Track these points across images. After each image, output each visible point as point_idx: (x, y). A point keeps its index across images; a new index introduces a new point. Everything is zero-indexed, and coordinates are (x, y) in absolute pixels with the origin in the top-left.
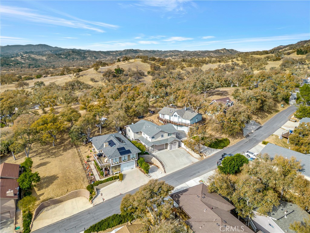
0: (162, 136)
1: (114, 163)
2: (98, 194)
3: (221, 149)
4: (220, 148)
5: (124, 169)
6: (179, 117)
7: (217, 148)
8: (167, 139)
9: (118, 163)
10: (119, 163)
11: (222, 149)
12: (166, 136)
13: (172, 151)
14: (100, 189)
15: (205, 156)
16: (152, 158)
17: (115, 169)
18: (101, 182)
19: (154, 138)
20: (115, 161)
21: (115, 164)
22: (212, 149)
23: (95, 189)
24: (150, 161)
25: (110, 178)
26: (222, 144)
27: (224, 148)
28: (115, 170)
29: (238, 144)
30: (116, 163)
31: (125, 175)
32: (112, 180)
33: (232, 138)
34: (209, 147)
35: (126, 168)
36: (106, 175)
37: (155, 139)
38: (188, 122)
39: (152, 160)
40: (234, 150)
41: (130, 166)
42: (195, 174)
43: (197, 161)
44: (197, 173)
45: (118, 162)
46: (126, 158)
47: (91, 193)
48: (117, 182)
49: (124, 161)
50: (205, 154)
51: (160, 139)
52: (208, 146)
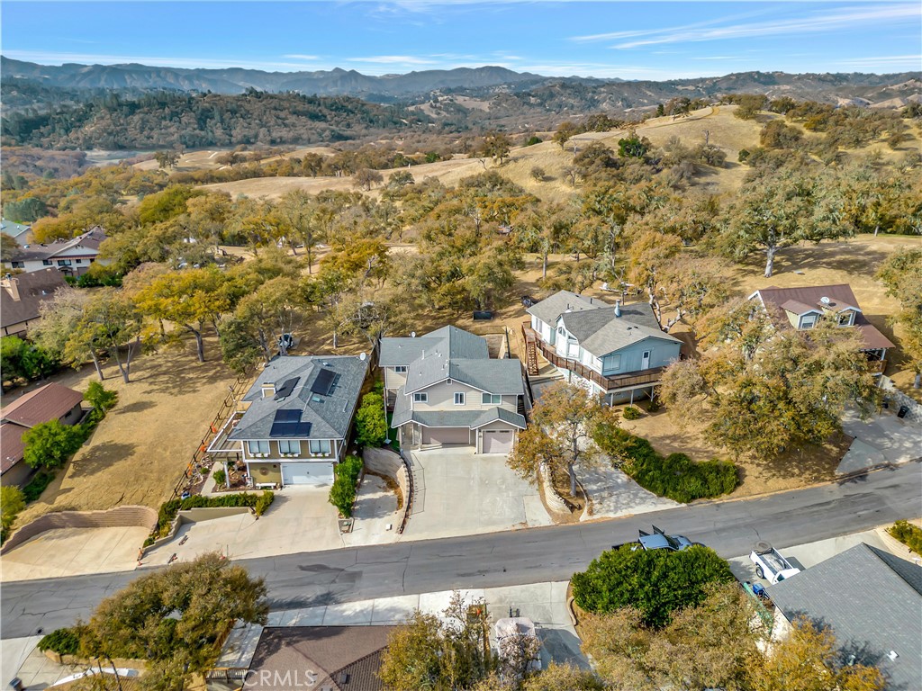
0: (460, 398)
1: (252, 456)
2: (176, 535)
3: (681, 502)
4: (674, 498)
5: (295, 479)
6: (570, 338)
7: (664, 494)
8: (477, 414)
9: (263, 458)
10: (269, 457)
11: (684, 505)
12: (473, 401)
13: (484, 459)
14: (193, 522)
15: (591, 513)
16: (398, 468)
17: (264, 474)
18: (203, 503)
20: (256, 449)
21: (255, 458)
22: (644, 492)
23: (178, 516)
25: (234, 497)
26: (694, 484)
27: (695, 502)
28: (263, 477)
29: (775, 499)
30: (259, 455)
31: (284, 499)
32: (237, 504)
33: (768, 468)
34: (633, 481)
35: (303, 478)
36: (234, 486)
37: (431, 404)
38: (596, 366)
39: (398, 473)
40: (731, 524)
41: (316, 475)
42: (483, 572)
43: (544, 520)
44: (496, 571)
45: (266, 455)
46: (296, 447)
47: (158, 526)
48: (245, 518)
49: (286, 454)
50: (597, 507)
51: (449, 405)
52: (634, 477)
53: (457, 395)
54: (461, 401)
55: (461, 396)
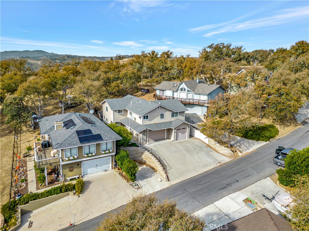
0: (162, 116)
1: (67, 159)
2: (22, 223)
3: (266, 141)
4: (263, 140)
5: (89, 170)
6: (188, 91)
7: (258, 140)
8: (171, 122)
9: (74, 159)
10: (78, 158)
11: (268, 142)
12: (168, 117)
14: (31, 212)
15: (241, 152)
16: (143, 153)
17: (71, 171)
18: (36, 197)
19: (147, 118)
20: (69, 155)
21: (69, 160)
22: (250, 141)
23: (19, 211)
24: (140, 159)
25: (57, 188)
26: (267, 134)
27: (271, 140)
28: (70, 173)
29: (293, 133)
30: (72, 158)
32: (61, 192)
33: (281, 125)
34: (243, 138)
35: (93, 169)
36: (51, 183)
37: (150, 120)
38: (204, 98)
39: (143, 157)
40: (292, 143)
41: (101, 166)
43: (227, 160)
45: (76, 157)
46: (93, 149)
47: (6, 221)
48: (70, 198)
49: (87, 154)
50: (240, 149)
51: (157, 120)
52: (242, 137)
53: (161, 114)
54: (163, 118)
55: (163, 114)
